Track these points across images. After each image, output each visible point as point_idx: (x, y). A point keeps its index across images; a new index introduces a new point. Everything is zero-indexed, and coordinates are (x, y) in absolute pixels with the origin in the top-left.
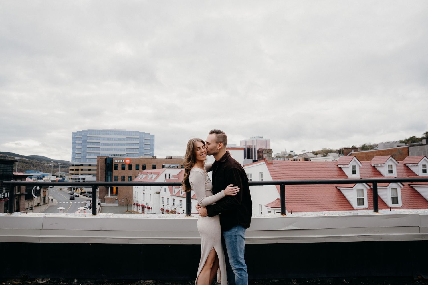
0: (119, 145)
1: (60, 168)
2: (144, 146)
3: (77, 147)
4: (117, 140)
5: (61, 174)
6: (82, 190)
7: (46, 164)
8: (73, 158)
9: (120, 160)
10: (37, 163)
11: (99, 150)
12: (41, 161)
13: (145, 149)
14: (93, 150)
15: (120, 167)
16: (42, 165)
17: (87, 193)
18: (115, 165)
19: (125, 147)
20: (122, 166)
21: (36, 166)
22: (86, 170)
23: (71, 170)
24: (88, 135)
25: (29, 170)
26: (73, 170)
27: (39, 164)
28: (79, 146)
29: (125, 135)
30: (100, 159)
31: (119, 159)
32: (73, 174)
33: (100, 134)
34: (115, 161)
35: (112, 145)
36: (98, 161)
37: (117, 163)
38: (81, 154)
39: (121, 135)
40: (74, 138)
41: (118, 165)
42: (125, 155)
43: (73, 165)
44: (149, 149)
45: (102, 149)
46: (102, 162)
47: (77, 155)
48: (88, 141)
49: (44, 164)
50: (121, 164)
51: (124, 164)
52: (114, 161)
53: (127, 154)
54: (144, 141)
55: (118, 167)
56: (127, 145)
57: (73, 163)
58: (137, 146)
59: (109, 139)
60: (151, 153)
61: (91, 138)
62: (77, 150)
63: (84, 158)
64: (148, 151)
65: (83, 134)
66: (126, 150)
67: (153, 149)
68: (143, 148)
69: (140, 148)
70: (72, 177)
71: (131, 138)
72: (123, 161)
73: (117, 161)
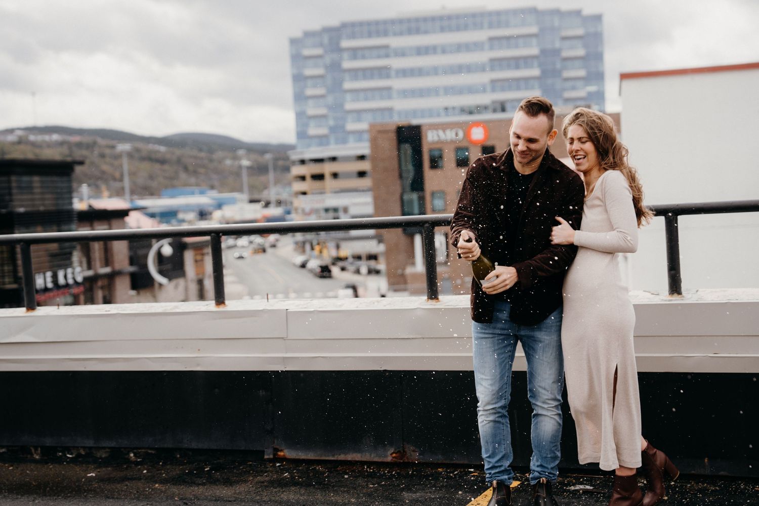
0: (459, 69)
1: (271, 176)
2: (558, 66)
3: (309, 92)
4: (451, 52)
5: (280, 194)
6: (341, 249)
7: (228, 162)
8: (302, 135)
9: (448, 132)
10: (195, 157)
11: (390, 97)
12: (211, 151)
13: (566, 74)
14: (366, 99)
15: (449, 159)
16: (215, 164)
17: (350, 260)
18: (431, 150)
19: (485, 78)
20: (456, 154)
21: (195, 173)
22: (348, 176)
23: (298, 179)
24: (345, 44)
25: (173, 187)
26: (303, 178)
27: (206, 162)
28: (315, 86)
29: (482, 28)
30: (380, 132)
31: (444, 127)
32: (304, 193)
33: (386, 34)
34: (430, 137)
35: (436, 74)
36: (374, 142)
37: (437, 142)
38: (324, 117)
39: (466, 28)
40: (297, 59)
41: (440, 150)
42: (486, 108)
43: (303, 162)
44: (582, 73)
45: (398, 91)
46: (389, 144)
47: (312, 123)
48: (347, 64)
49: (220, 161)
50: (453, 147)
51: (465, 144)
52: (426, 138)
53: (494, 102)
54: (557, 45)
55: (441, 157)
56: (492, 69)
57: (302, 153)
58: (531, 67)
59: (422, 51)
60: (592, 88)
61: (355, 53)
62: (311, 102)
63: (339, 132)
64: (579, 84)
65: (326, 40)
66: (489, 88)
67: (598, 77)
68: (556, 73)
69: (545, 74)
70: (302, 203)
71: (508, 38)
72: (461, 134)
73: (438, 136)
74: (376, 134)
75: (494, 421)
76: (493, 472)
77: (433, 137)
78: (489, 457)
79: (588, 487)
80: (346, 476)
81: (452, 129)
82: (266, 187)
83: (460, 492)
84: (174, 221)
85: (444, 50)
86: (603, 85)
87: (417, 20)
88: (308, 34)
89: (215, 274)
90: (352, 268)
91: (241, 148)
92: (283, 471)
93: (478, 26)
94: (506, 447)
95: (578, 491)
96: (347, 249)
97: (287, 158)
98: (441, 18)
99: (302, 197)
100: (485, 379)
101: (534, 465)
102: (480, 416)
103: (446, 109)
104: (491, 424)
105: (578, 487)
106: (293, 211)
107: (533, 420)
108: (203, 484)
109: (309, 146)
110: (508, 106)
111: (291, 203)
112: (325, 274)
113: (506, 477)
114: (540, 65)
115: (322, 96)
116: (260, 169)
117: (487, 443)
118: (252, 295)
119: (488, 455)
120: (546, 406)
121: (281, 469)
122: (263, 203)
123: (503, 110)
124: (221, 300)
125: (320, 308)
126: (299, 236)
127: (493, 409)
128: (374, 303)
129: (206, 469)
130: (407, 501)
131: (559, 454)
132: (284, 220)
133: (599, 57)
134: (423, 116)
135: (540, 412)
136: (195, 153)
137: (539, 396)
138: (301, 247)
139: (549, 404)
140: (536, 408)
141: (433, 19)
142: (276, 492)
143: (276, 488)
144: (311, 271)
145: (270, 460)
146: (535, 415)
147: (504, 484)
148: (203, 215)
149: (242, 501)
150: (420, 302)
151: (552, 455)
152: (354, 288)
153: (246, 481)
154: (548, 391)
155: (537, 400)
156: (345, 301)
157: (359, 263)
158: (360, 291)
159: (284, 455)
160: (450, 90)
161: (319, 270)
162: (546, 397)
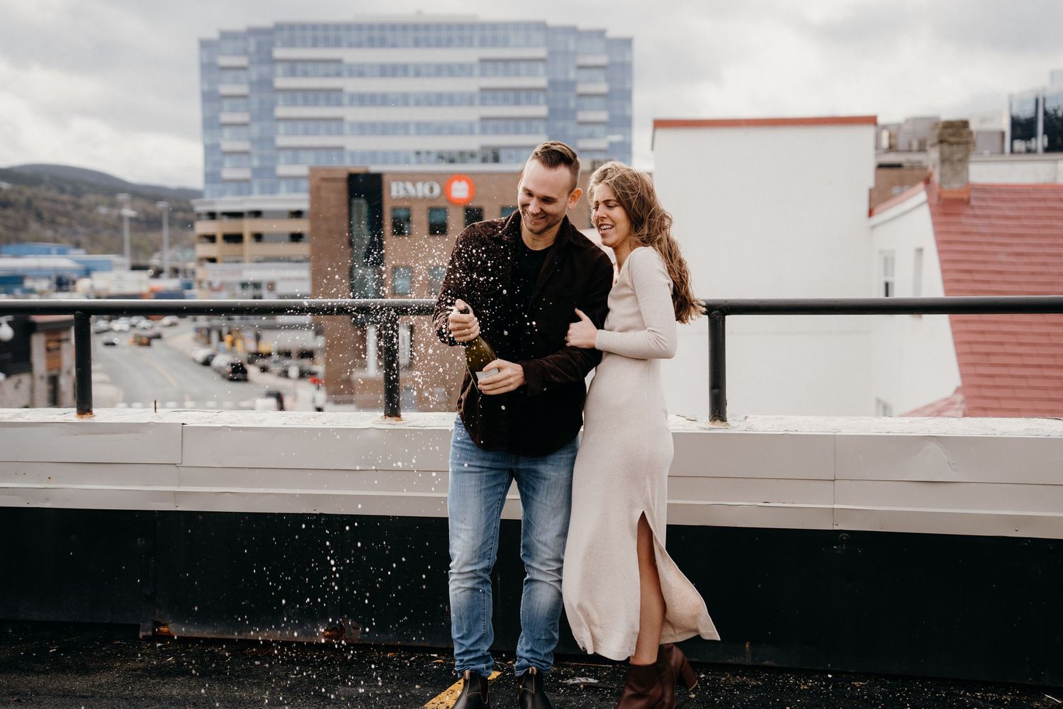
0: (438, 100)
1: (166, 233)
2: (572, 104)
3: (226, 117)
4: (428, 75)
5: (177, 260)
6: (262, 341)
7: (103, 210)
8: (212, 177)
9: (419, 185)
10: (55, 201)
11: (340, 133)
12: (78, 193)
13: (582, 116)
14: (306, 133)
15: (420, 222)
16: (83, 212)
17: (275, 357)
18: (394, 209)
19: (473, 114)
20: (430, 216)
21: (53, 223)
22: (276, 238)
23: (205, 240)
24: (279, 53)
25: (19, 241)
26: (211, 239)
27: (70, 208)
28: (233, 110)
29: (471, 45)
30: (324, 179)
31: (414, 178)
32: (213, 260)
33: (337, 43)
34: (395, 191)
35: (406, 104)
36: (315, 193)
37: (404, 199)
38: (246, 153)
39: (449, 43)
40: (209, 69)
41: (408, 209)
42: (472, 155)
43: (212, 216)
44: (603, 116)
45: (352, 124)
46: (336, 197)
47: (228, 162)
48: (280, 82)
49: (91, 208)
50: (424, 206)
51: (442, 204)
52: (390, 192)
53: (483, 148)
54: (572, 75)
55: (408, 220)
56: (483, 102)
57: (211, 203)
58: (537, 103)
59: (387, 71)
60: (616, 138)
61: (293, 67)
62: (227, 132)
63: (267, 177)
64: (599, 130)
65: (252, 46)
66: (477, 128)
67: (623, 122)
68: (569, 114)
69: (553, 112)
70: (208, 273)
71: (506, 61)
72: (437, 190)
73: (405, 189)
74: (319, 182)
75: (473, 589)
76: (466, 658)
77: (398, 192)
78: (462, 638)
79: (591, 680)
80: (257, 663)
81: (424, 182)
82: (157, 249)
83: (417, 686)
84: (18, 291)
85: (420, 72)
86: (630, 134)
87: (382, 27)
88: (226, 36)
89: (79, 369)
90: (277, 369)
91: (123, 192)
92: (164, 653)
93: (466, 42)
94: (485, 625)
95: (578, 685)
96: (271, 342)
97: (190, 210)
98: (416, 27)
99: (209, 265)
100: (465, 530)
101: (522, 650)
102: (453, 580)
103: (418, 153)
104: (468, 593)
105: (578, 680)
106: (196, 285)
107: (524, 587)
108: (46, 672)
109: (222, 193)
110: (503, 154)
111: (193, 273)
112: (239, 375)
113: (484, 666)
114: (548, 102)
115: (245, 125)
116: (150, 223)
117: (461, 618)
118: (129, 401)
119: (460, 635)
120: (544, 569)
121: (162, 652)
122: (151, 272)
123: (496, 159)
124: (87, 407)
125: (231, 423)
126: (203, 321)
127: (472, 571)
128: (309, 419)
129: (51, 651)
130: (343, 699)
131: (556, 636)
132: (183, 297)
133: (626, 96)
134: (385, 162)
135: (536, 576)
136: (53, 194)
137: (537, 555)
138: (205, 336)
139: (548, 565)
140: (531, 571)
141: (405, 27)
142: (153, 684)
143: (154, 679)
144: (218, 371)
145: (147, 639)
146: (527, 581)
147: (480, 676)
148: (62, 283)
149: (103, 697)
150: (374, 419)
151: (548, 636)
152: (279, 398)
153: (110, 669)
154: (549, 547)
155: (533, 560)
156: (265, 415)
157: (287, 362)
158: (287, 401)
159: (169, 632)
160: (423, 128)
161: (229, 369)
162: (547, 557)
